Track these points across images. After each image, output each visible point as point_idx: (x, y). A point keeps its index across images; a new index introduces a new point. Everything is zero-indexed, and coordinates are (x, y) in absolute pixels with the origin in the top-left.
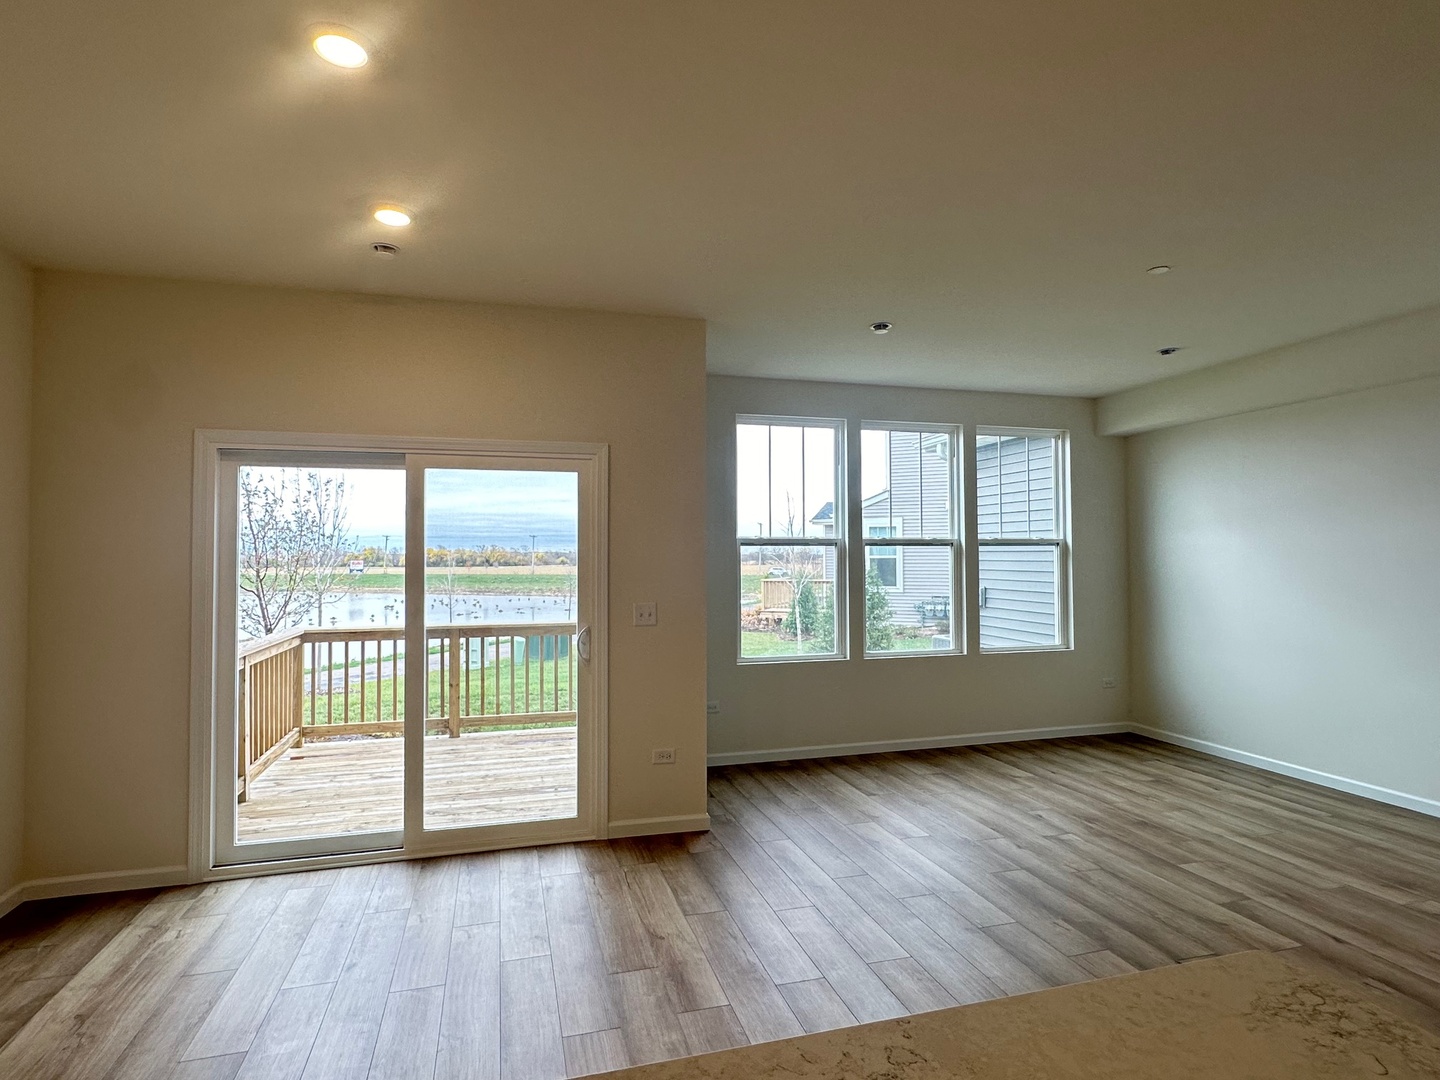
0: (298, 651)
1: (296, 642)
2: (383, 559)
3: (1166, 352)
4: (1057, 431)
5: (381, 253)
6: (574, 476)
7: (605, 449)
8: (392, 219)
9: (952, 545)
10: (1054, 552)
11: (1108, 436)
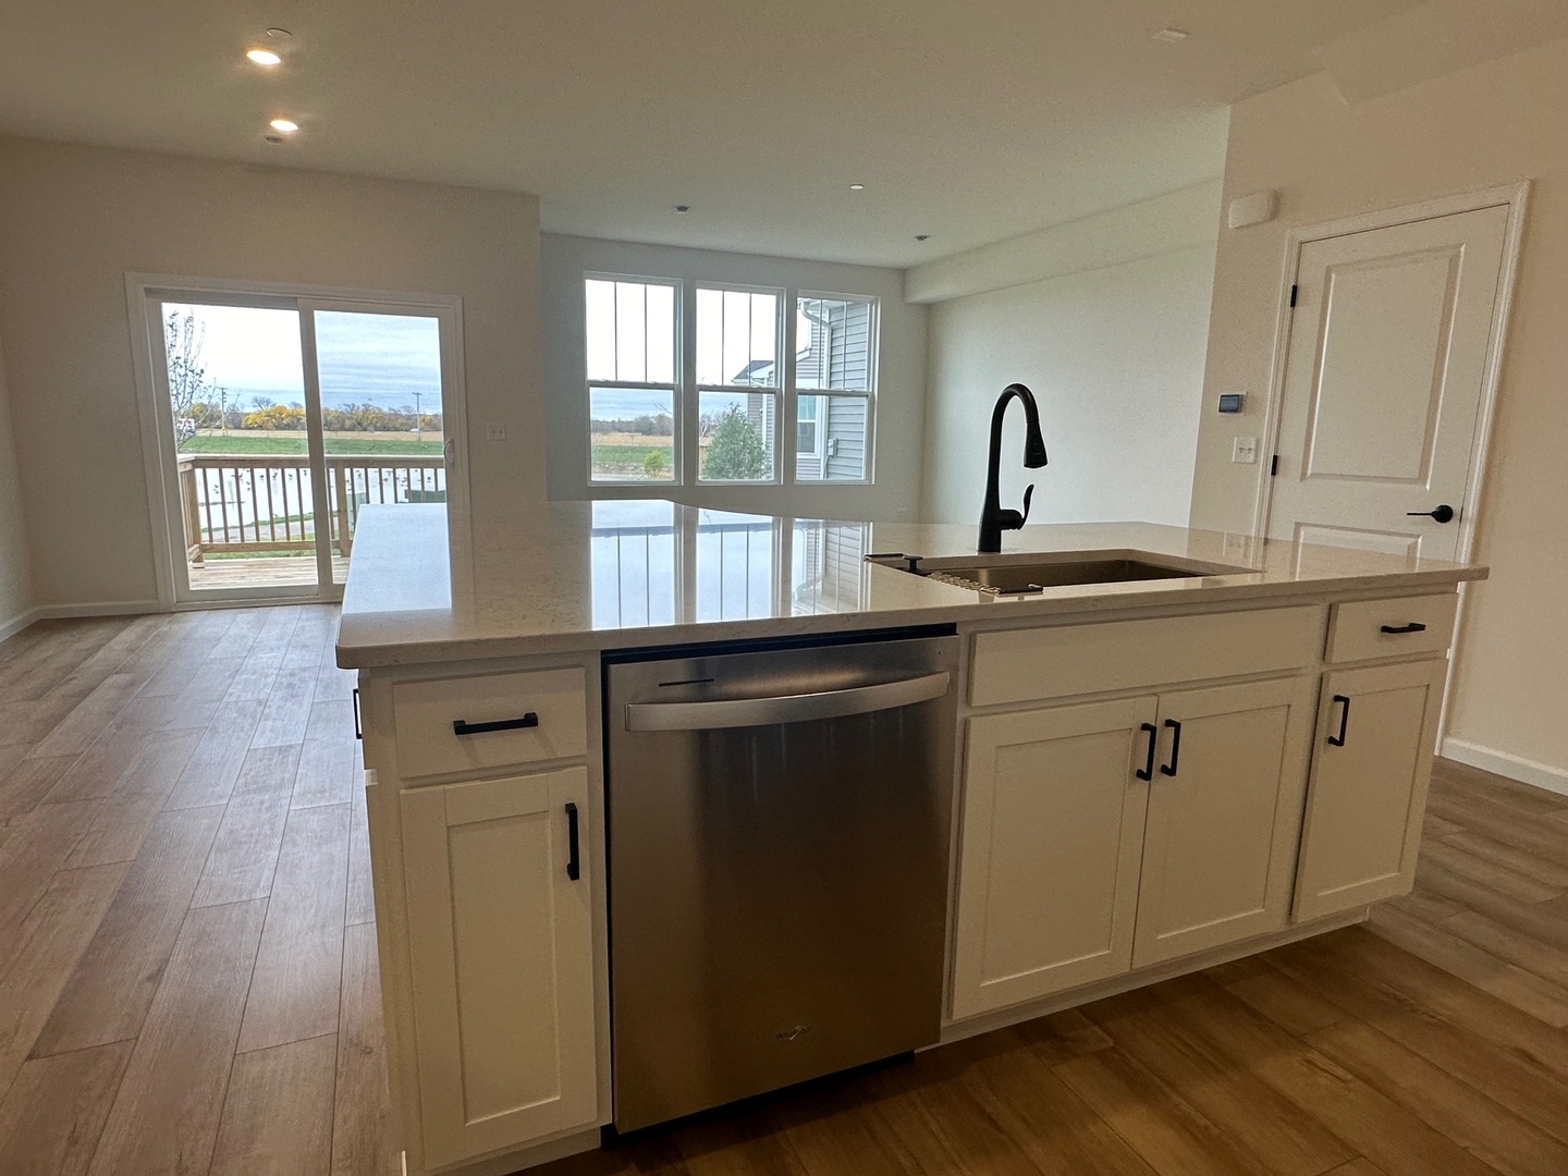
0: (191, 473)
1: (189, 467)
2: (219, 417)
3: (920, 238)
4: (873, 297)
5: (271, 143)
6: (435, 321)
7: (459, 301)
8: (284, 126)
9: (775, 393)
10: (864, 401)
11: (912, 304)
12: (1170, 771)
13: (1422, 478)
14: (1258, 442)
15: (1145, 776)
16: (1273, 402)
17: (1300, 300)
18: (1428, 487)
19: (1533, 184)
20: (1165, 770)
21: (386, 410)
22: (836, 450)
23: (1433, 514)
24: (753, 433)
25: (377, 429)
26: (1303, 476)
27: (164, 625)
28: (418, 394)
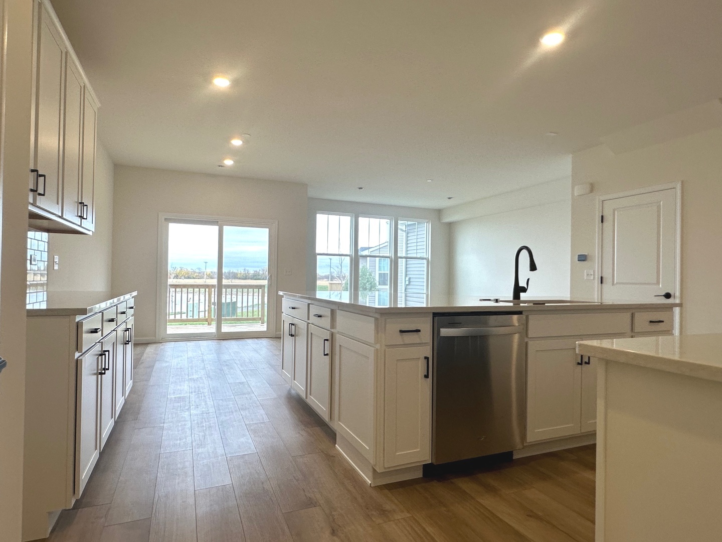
3: (449, 198)
4: (427, 221)
5: (220, 168)
7: (277, 222)
8: (229, 162)
9: (389, 258)
10: (425, 261)
11: (444, 223)
12: (588, 363)
13: (658, 283)
14: (594, 272)
15: (581, 364)
16: (598, 258)
17: (604, 220)
18: (661, 286)
19: (682, 182)
20: (586, 363)
21: (189, 270)
22: (410, 282)
23: (663, 296)
24: (371, 275)
25: (185, 278)
26: (613, 284)
27: (161, 346)
28: (206, 263)
